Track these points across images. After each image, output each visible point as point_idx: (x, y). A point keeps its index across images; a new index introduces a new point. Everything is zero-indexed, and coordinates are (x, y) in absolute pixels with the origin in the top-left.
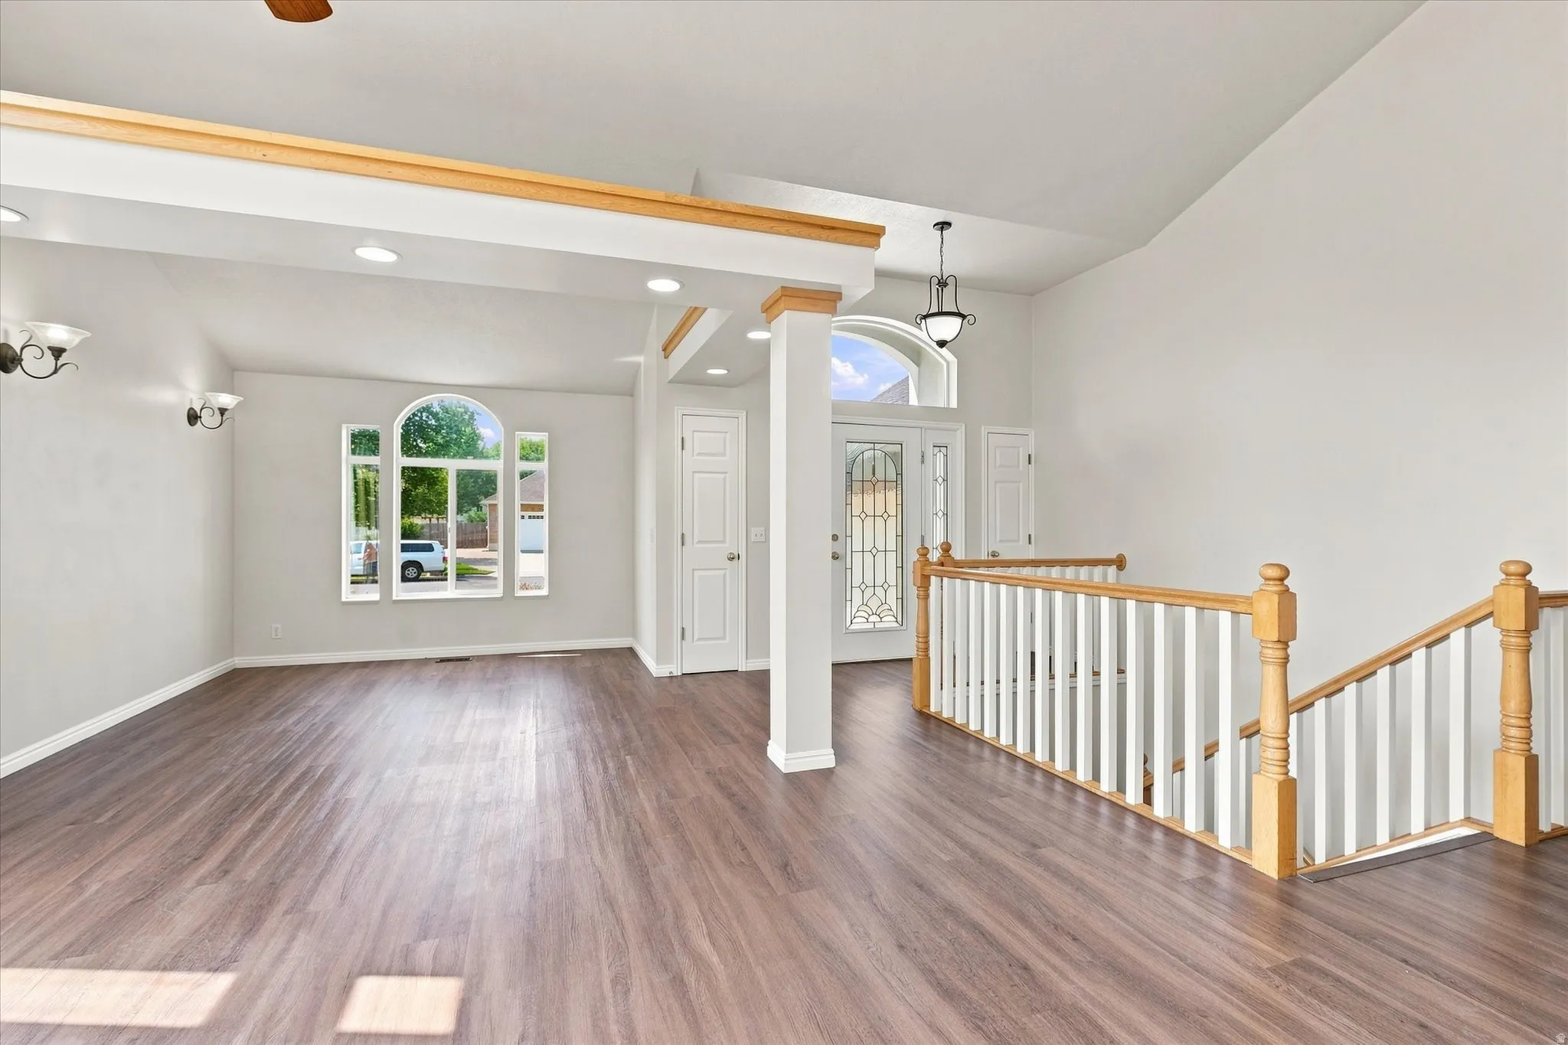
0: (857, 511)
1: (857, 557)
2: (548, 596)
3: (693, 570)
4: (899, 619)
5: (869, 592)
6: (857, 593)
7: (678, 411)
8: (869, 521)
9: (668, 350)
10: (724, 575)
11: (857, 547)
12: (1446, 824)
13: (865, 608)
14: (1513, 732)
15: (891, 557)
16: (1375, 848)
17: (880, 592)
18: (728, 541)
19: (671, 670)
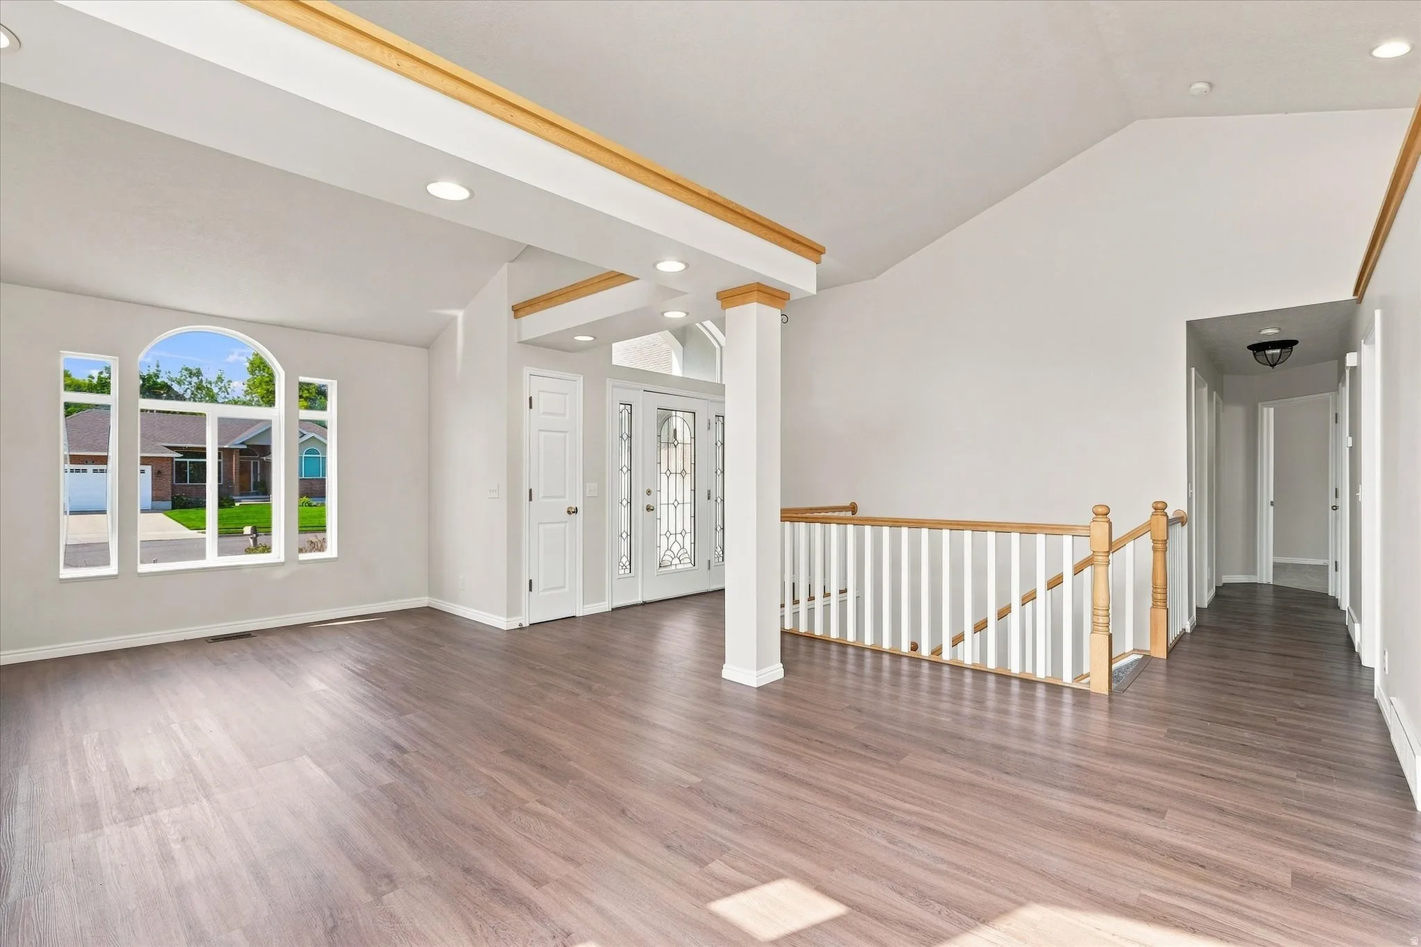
0: (664, 469)
1: (664, 508)
2: (337, 558)
3: (539, 524)
4: (693, 563)
5: (672, 539)
6: (664, 539)
7: (527, 371)
8: (673, 476)
9: (520, 313)
10: (565, 528)
11: (664, 500)
12: (1124, 655)
13: (669, 553)
14: (1159, 597)
15: (687, 507)
16: (1083, 677)
17: (679, 538)
18: (567, 496)
19: (520, 622)
